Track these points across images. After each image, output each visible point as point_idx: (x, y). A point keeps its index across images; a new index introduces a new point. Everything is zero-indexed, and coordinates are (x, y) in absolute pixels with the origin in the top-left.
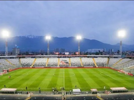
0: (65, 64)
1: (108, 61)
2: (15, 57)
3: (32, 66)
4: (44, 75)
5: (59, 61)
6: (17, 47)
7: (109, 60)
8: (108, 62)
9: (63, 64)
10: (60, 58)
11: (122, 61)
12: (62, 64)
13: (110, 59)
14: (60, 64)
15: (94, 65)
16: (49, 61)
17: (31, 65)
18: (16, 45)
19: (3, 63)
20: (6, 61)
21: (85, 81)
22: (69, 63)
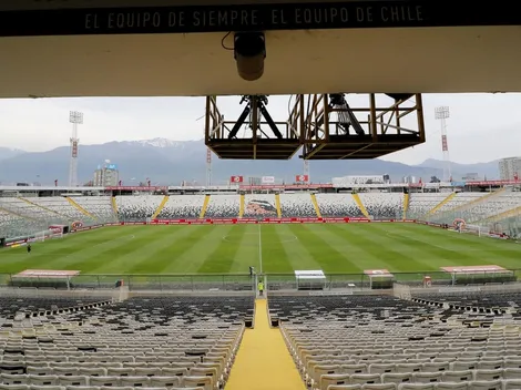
0: (263, 211)
1: (409, 201)
2: (101, 191)
3: (154, 217)
4: (192, 240)
5: (243, 202)
6: (111, 167)
7: (409, 198)
8: (408, 206)
9: (257, 212)
10: (246, 196)
11: (454, 199)
12: (252, 211)
13: (413, 194)
14: (246, 211)
15: (360, 213)
16: (210, 203)
17: (149, 216)
18: (108, 161)
19: (55, 209)
20: (67, 203)
21: (336, 253)
22: (275, 207)
